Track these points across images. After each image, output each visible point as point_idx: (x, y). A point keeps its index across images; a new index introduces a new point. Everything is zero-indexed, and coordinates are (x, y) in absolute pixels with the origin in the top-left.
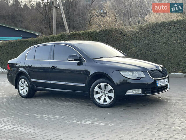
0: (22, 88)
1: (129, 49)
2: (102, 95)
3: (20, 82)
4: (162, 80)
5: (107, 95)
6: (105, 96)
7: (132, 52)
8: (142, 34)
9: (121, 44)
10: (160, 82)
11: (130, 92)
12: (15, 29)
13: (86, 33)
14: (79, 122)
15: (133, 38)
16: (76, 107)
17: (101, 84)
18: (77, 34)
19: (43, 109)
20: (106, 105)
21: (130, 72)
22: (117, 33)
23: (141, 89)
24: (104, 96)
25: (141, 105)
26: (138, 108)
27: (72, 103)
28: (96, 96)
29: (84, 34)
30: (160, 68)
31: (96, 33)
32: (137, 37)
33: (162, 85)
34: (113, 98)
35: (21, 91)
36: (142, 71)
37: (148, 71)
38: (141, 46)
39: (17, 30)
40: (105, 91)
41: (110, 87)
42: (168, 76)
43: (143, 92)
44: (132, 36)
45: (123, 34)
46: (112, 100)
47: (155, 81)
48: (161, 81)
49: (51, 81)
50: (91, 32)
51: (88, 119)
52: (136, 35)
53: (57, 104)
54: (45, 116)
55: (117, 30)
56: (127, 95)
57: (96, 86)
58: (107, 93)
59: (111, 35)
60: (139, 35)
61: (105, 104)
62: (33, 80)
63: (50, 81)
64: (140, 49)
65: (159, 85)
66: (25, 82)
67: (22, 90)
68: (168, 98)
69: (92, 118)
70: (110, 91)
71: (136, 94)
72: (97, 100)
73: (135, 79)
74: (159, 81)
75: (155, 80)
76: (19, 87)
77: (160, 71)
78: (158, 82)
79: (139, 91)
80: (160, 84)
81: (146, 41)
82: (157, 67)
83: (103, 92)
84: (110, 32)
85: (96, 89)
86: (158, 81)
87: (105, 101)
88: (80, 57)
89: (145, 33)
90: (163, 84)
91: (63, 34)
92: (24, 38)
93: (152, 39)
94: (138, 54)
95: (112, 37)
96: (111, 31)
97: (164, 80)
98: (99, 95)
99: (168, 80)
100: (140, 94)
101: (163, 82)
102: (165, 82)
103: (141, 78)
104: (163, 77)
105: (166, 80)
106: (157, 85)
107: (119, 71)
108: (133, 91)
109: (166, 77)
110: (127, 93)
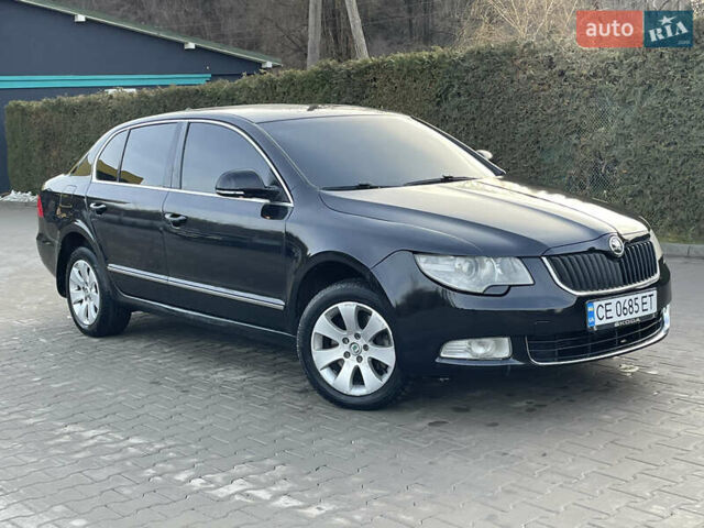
0: (81, 295)
1: (579, 131)
2: (347, 355)
3: (74, 270)
4: (622, 299)
5: (366, 356)
6: (359, 359)
7: (590, 146)
8: (636, 68)
9: (549, 111)
10: (608, 307)
11: (459, 351)
12: (182, 44)
13: (411, 62)
14: (197, 483)
15: (598, 87)
16: (248, 396)
17: (342, 306)
18: (378, 66)
19: (111, 397)
20: (361, 396)
21: (460, 260)
22: (534, 66)
23: (506, 340)
24: (353, 358)
25: (519, 404)
26: (496, 424)
27: (245, 373)
28: (322, 358)
29: (405, 69)
30: (617, 243)
31: (450, 64)
32: (614, 80)
33: (616, 319)
34: (390, 371)
35: (77, 308)
36: (519, 258)
37: (548, 257)
38: (628, 121)
39: (192, 46)
40: (357, 336)
41: (378, 322)
42: (656, 277)
43: (517, 351)
44: (595, 75)
45: (557, 68)
46: (386, 377)
47: (582, 302)
48: (614, 301)
49: (170, 278)
50: (431, 57)
51: (245, 469)
52: (609, 73)
53: (187, 372)
54: (91, 433)
55: (533, 53)
56: (444, 361)
57: (323, 316)
58: (366, 347)
59: (510, 70)
60: (624, 73)
61: (358, 391)
62: (113, 267)
63: (166, 278)
64: (625, 131)
65: (598, 323)
66: (88, 270)
67: (81, 302)
68: (666, 371)
69: (268, 462)
70: (379, 339)
71: (485, 360)
72: (327, 375)
73: (481, 291)
74: (603, 303)
75: (580, 298)
76: (73, 289)
77: (609, 255)
78: (594, 307)
79: (498, 347)
80: (609, 314)
81: (651, 101)
82: (602, 236)
83: (352, 339)
84: (504, 58)
85: (323, 326)
86: (596, 304)
87: (357, 378)
88: (276, 183)
89: (648, 65)
90: (623, 318)
91: (328, 66)
92: (215, 77)
93: (677, 90)
94: (615, 152)
95: (512, 82)
96: (509, 53)
97: (632, 297)
98: (334, 354)
99: (655, 298)
100: (504, 359)
101: (627, 306)
102: (635, 308)
103: (510, 286)
104: (625, 284)
105: (644, 294)
106: (590, 320)
107: (414, 253)
108: (470, 344)
109: (646, 281)
110: (442, 355)
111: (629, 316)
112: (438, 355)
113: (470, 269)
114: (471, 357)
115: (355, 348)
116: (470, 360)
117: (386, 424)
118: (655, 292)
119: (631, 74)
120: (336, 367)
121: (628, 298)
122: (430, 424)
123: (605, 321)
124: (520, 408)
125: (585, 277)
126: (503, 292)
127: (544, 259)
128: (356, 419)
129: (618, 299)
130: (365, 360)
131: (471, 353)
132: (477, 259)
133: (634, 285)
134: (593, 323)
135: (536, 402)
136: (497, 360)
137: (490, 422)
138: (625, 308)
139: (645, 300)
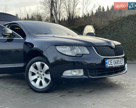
2: (38, 77)
4: (115, 60)
6: (42, 78)
10: (111, 62)
17: (37, 63)
21: (68, 47)
23: (82, 70)
24: (40, 78)
28: (31, 78)
32: (107, 30)
33: (113, 65)
34: (50, 81)
36: (85, 47)
40: (41, 72)
41: (46, 67)
42: (124, 55)
43: (85, 73)
44: (103, 29)
48: (113, 60)
52: (106, 28)
56: (64, 77)
58: (43, 75)
61: (41, 88)
65: (109, 66)
68: (126, 82)
70: (47, 72)
71: (76, 76)
72: (33, 83)
74: (110, 60)
75: (103, 58)
78: (107, 61)
79: (80, 72)
80: (112, 64)
81: (115, 33)
83: (40, 73)
85: (32, 69)
86: (108, 60)
87: (41, 84)
90: (115, 65)
93: (120, 31)
98: (35, 77)
99: (124, 60)
100: (81, 76)
102: (119, 63)
103: (83, 54)
104: (116, 56)
105: (121, 59)
106: (106, 65)
107: (56, 45)
108: (71, 71)
109: (121, 56)
110: (63, 75)
111: (117, 65)
112: (62, 75)
113: (71, 50)
114: (71, 75)
115: (40, 75)
116: (72, 76)
117: (47, 96)
118: (123, 59)
119: (110, 28)
120: (35, 80)
121: (117, 60)
122: (60, 96)
123: (110, 66)
124: (87, 92)
125: (105, 53)
126: (81, 56)
127: (93, 47)
128: (39, 95)
129: (114, 60)
130: (43, 78)
131: (72, 74)
132: (73, 47)
133: (118, 56)
134: (107, 66)
135: (91, 90)
136: (79, 76)
137: (77, 95)
138: (116, 62)
139: (121, 61)
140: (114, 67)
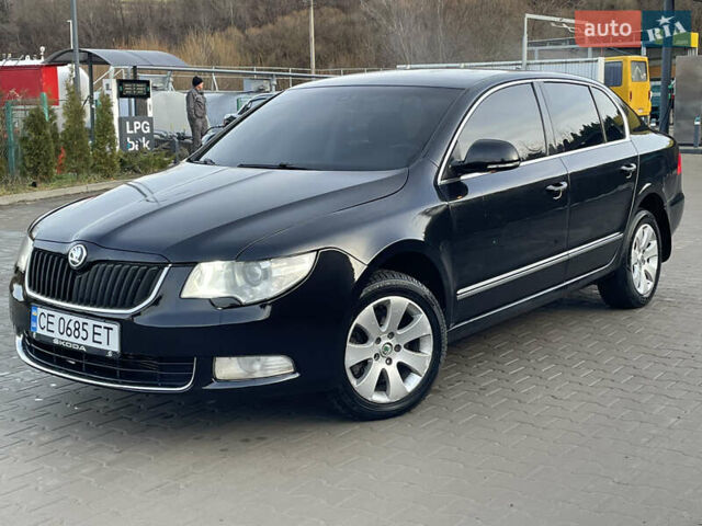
4: (67, 317)
10: (51, 319)
33: (56, 335)
48: (58, 315)
74: (46, 312)
78: (37, 312)
80: (50, 326)
86: (40, 310)
90: (65, 337)
97: (81, 320)
99: (115, 333)
101: (71, 326)
102: (83, 334)
106: (33, 325)
111: (72, 339)
121: (75, 318)
123: (45, 333)
129: (63, 315)
134: (35, 329)
138: (68, 328)
139: (97, 330)
140: (56, 342)
